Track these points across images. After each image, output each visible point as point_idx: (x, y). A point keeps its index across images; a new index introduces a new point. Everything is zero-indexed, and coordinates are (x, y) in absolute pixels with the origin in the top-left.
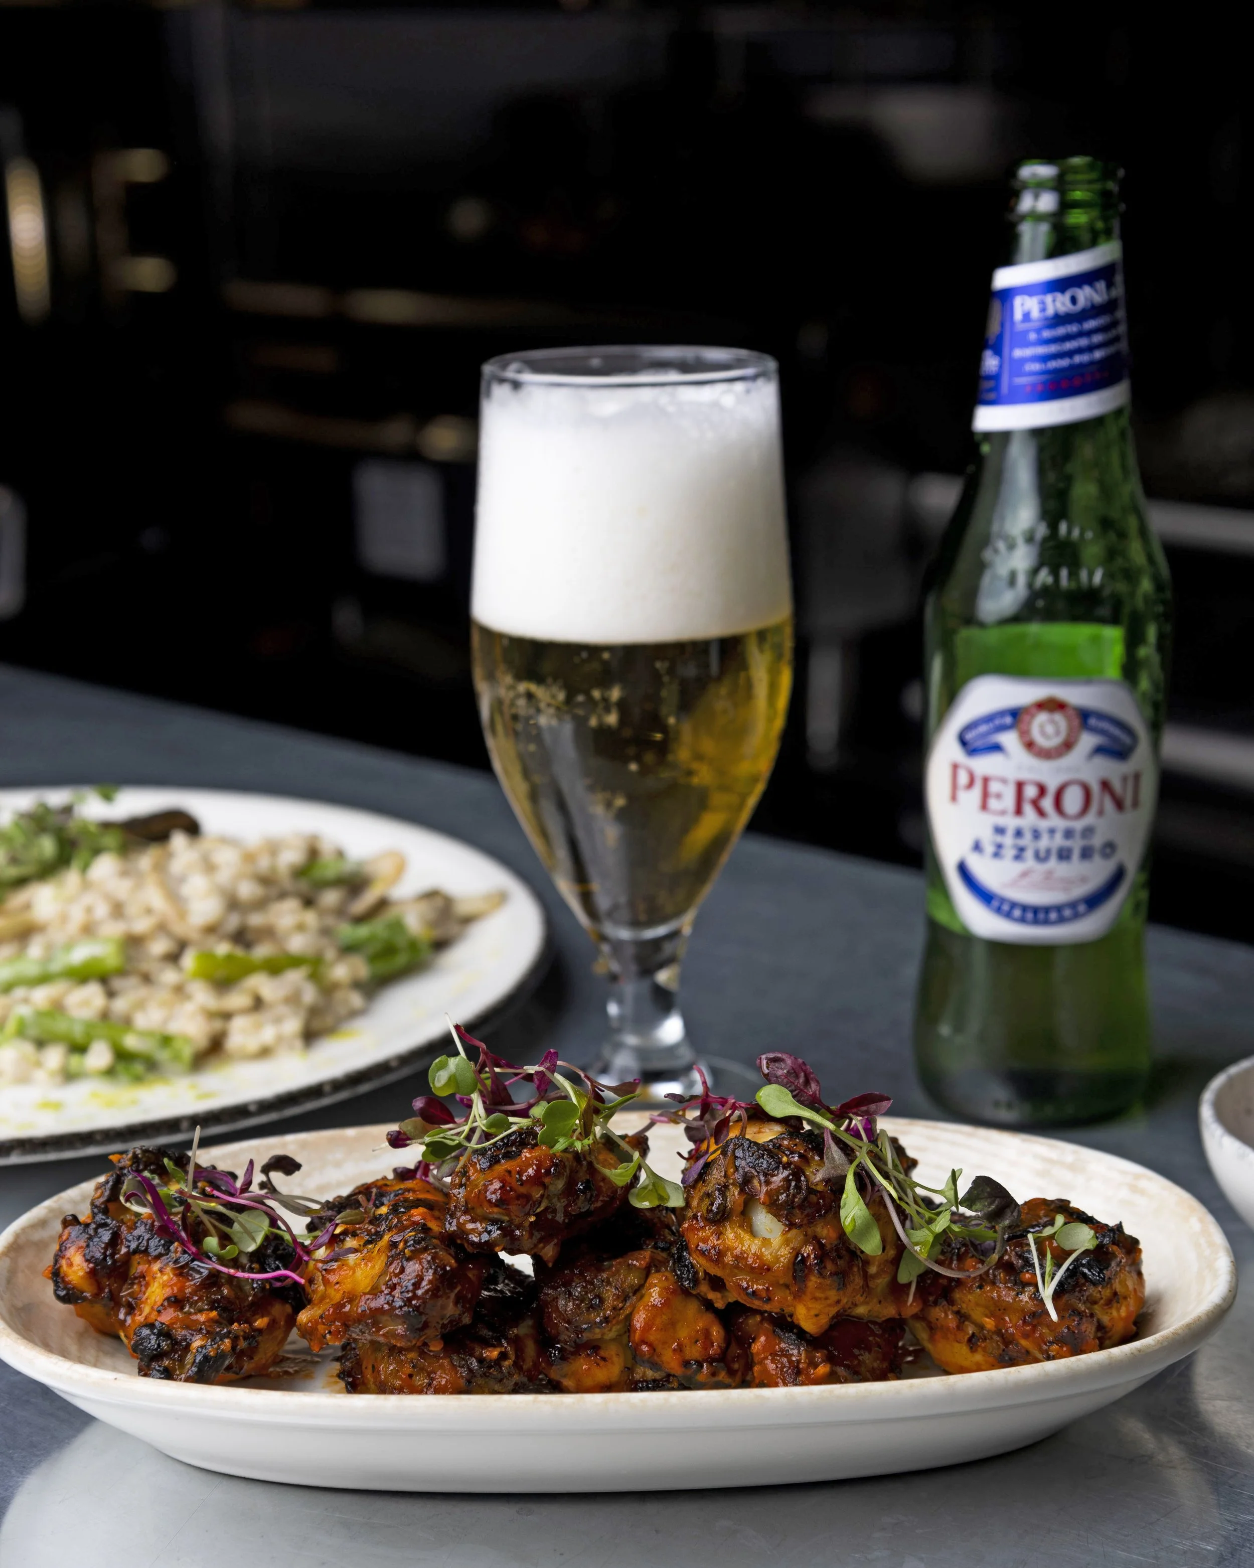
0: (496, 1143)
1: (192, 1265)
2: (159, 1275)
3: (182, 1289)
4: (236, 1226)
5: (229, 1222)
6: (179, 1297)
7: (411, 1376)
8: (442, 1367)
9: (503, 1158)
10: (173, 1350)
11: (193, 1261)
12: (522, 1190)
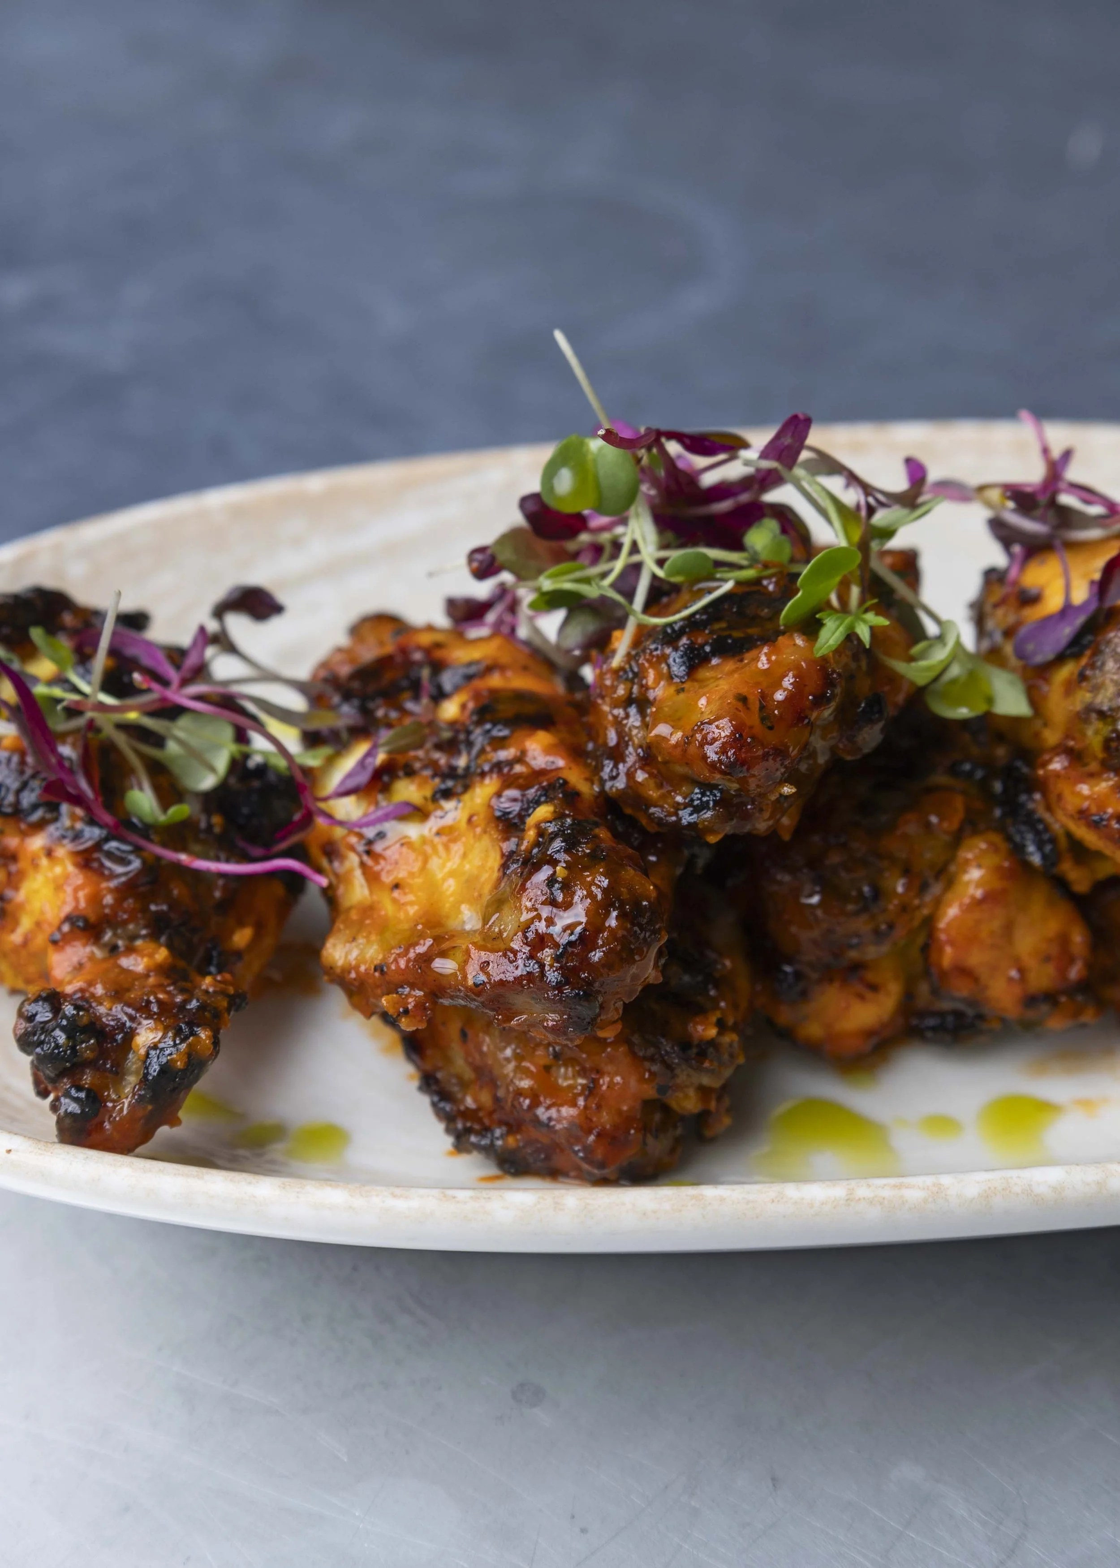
0: (693, 615)
1: (106, 847)
2: (44, 862)
3: (95, 899)
4: (172, 747)
5: (158, 741)
6: (93, 918)
7: (547, 1069)
8: (611, 1059)
9: (714, 653)
10: (102, 1053)
11: (107, 840)
12: (772, 738)
